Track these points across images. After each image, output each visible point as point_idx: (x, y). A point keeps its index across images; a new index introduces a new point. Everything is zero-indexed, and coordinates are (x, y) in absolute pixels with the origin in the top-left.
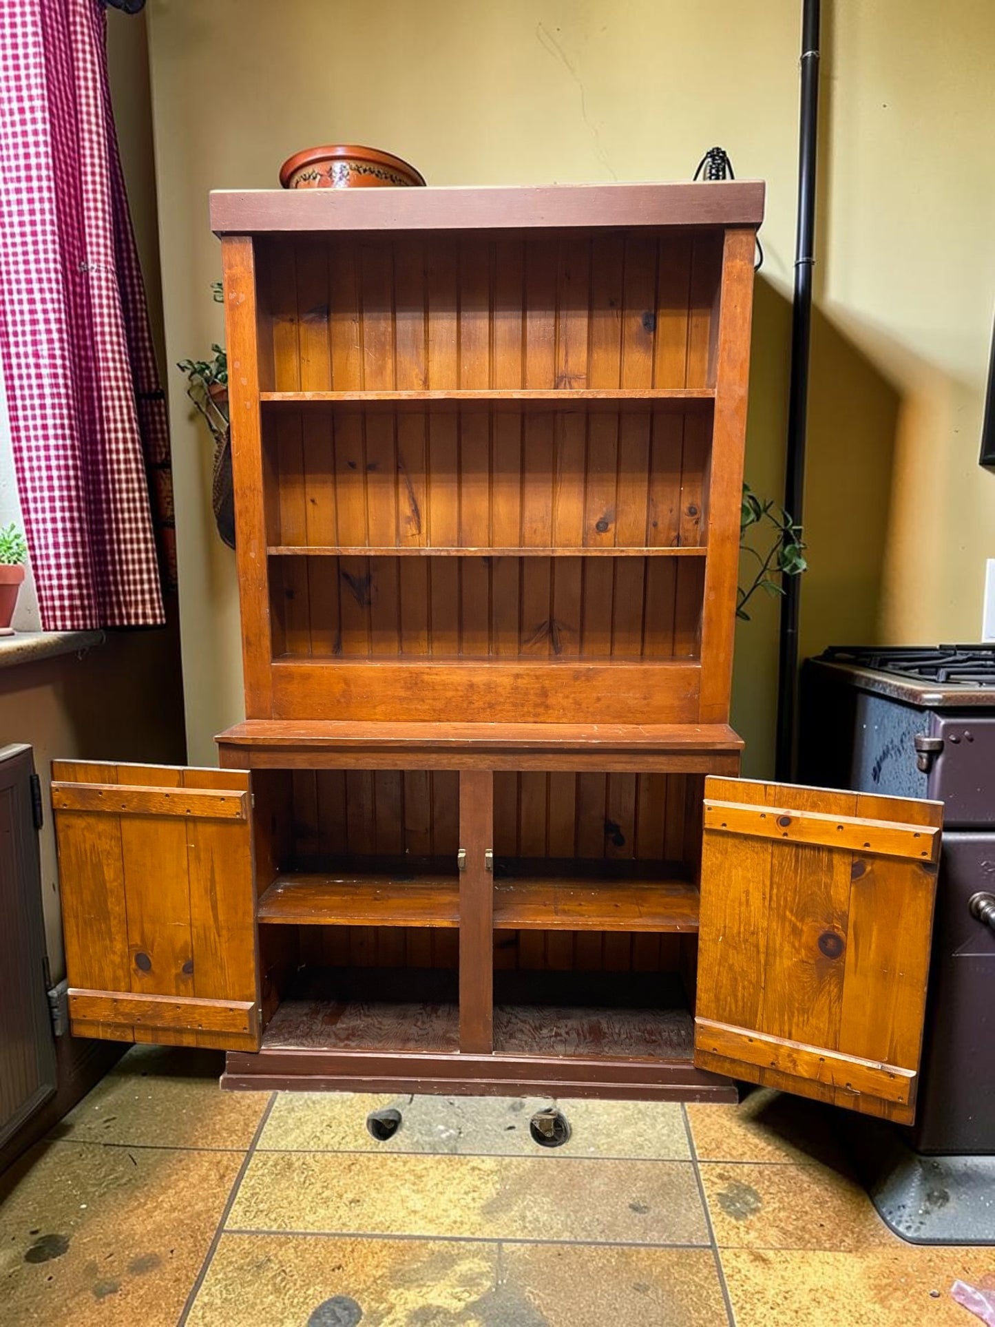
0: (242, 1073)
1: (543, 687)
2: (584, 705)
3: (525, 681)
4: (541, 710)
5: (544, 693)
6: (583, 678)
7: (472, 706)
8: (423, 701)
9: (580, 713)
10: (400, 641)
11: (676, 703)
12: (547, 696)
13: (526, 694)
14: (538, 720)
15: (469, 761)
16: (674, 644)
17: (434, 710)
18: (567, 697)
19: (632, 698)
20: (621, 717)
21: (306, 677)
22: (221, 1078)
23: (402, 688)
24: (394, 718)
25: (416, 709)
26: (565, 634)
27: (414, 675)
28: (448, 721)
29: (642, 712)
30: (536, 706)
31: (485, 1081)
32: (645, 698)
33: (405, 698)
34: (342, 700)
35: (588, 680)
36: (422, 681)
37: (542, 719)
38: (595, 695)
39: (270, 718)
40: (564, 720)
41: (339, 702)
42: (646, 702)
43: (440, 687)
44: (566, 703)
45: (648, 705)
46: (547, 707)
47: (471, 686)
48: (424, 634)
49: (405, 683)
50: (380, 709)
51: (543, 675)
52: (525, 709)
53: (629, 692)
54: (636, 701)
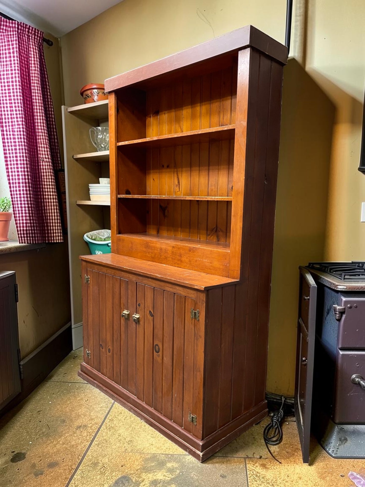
1: (180, 253)
3: (175, 250)
4: (180, 262)
6: (192, 251)
7: (161, 257)
8: (149, 253)
10: (173, 231)
11: (221, 267)
12: (181, 257)
13: (175, 255)
19: (207, 262)
20: (203, 270)
24: (142, 258)
26: (221, 233)
27: (147, 243)
29: (210, 269)
33: (145, 251)
34: (131, 250)
39: (116, 253)
40: (186, 268)
42: (211, 264)
43: (153, 248)
47: (161, 249)
48: (180, 229)
51: (181, 248)
54: (208, 264)
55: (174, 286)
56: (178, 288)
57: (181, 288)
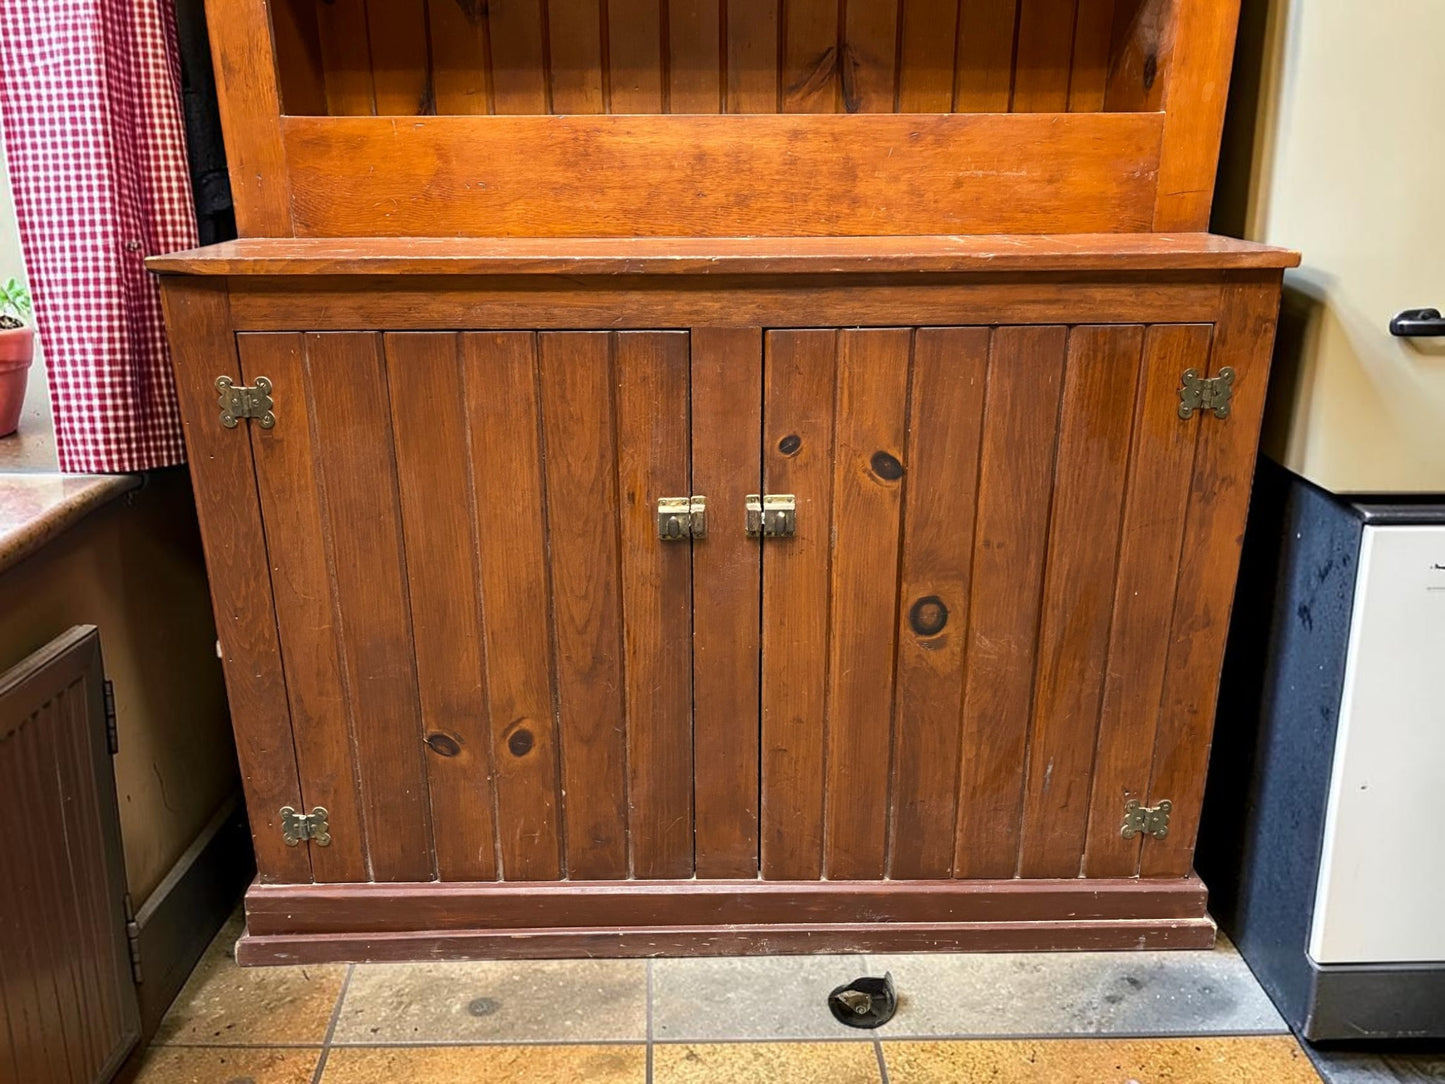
0: (278, 933)
1: (847, 159)
2: (930, 196)
3: (811, 146)
4: (844, 209)
5: (849, 172)
6: (930, 138)
7: (704, 201)
8: (603, 193)
9: (924, 213)
10: (549, 91)
11: (1113, 189)
12: (854, 178)
13: (811, 175)
14: (835, 229)
15: (711, 305)
16: (1069, 93)
17: (626, 212)
18: (896, 179)
19: (1024, 180)
20: (1003, 220)
21: (356, 145)
22: (238, 944)
23: (558, 164)
24: (542, 229)
25: (590, 211)
26: (865, 74)
27: (582, 136)
28: (653, 233)
29: (1045, 211)
30: (833, 198)
31: (746, 928)
32: (1050, 181)
33: (564, 187)
34: (435, 193)
35: (938, 142)
36: (599, 149)
37: (844, 229)
38: (951, 175)
39: (289, 235)
40: (889, 228)
41: (427, 196)
42: (1049, 189)
43: (638, 161)
44: (892, 191)
45: (1056, 195)
46: (855, 201)
47: (701, 157)
49: (564, 153)
50: (516, 210)
51: (850, 133)
52: (811, 207)
53: (1019, 169)
54: (1033, 186)
55: (1072, 293)
56: (1098, 293)
57: (1124, 293)
